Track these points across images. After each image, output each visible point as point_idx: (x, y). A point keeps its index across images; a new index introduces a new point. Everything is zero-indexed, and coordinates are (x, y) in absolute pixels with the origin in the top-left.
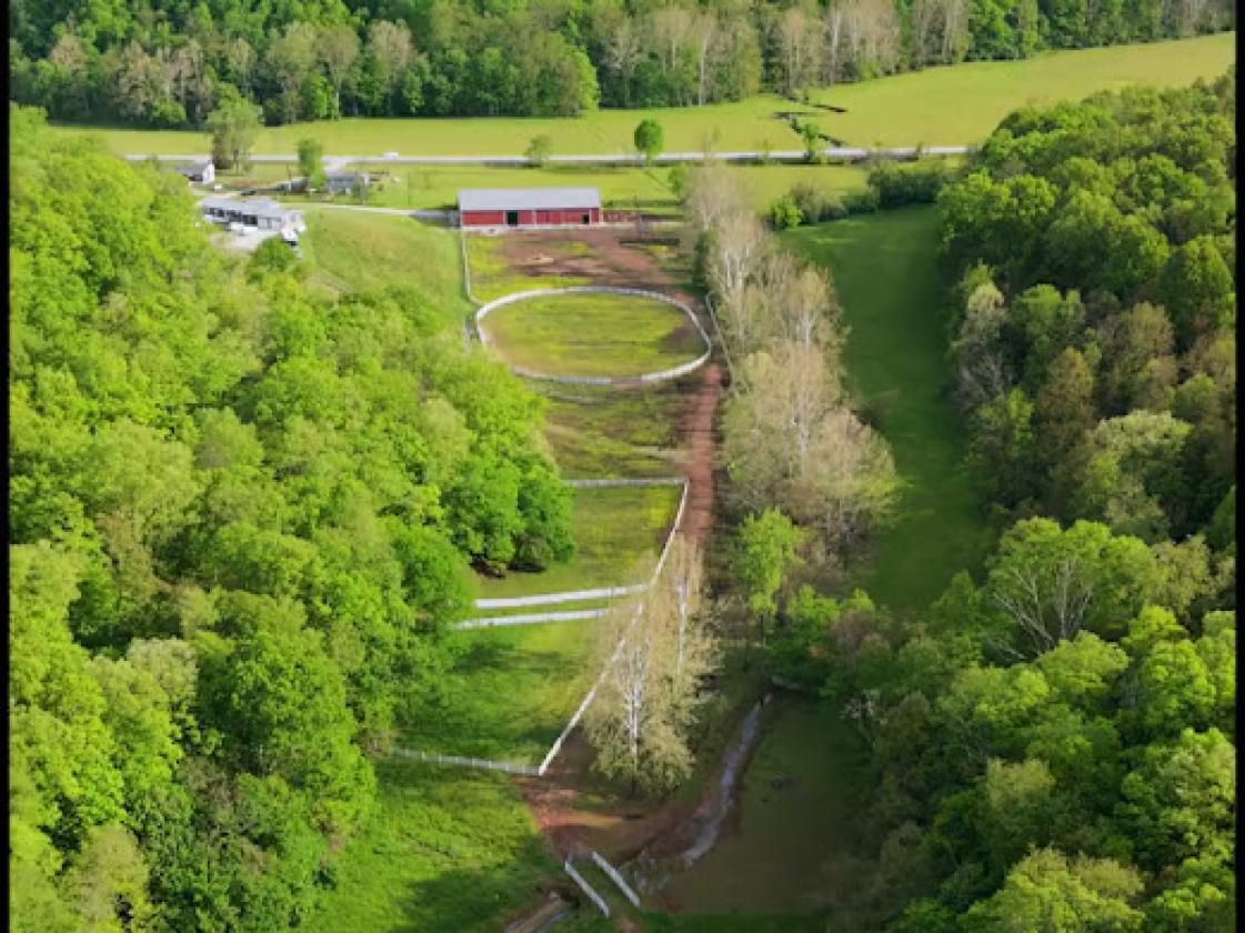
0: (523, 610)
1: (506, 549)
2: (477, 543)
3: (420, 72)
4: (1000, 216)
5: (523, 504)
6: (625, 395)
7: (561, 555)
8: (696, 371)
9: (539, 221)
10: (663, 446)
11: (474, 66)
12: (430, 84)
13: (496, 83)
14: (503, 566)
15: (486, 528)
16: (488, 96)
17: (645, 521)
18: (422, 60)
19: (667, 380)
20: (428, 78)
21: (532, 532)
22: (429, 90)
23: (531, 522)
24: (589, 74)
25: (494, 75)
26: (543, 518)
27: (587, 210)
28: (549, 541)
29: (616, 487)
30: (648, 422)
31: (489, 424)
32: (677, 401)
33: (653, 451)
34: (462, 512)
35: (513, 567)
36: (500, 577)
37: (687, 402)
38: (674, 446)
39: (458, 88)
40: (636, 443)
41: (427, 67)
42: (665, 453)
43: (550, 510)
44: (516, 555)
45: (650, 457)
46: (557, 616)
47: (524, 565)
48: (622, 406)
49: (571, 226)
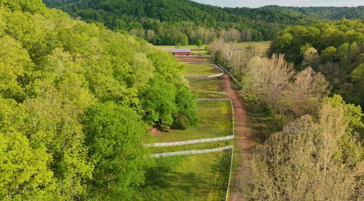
0: (177, 148)
1: (169, 119)
2: (156, 117)
3: (156, 38)
4: (305, 35)
5: (177, 101)
6: (204, 80)
7: (193, 123)
8: (221, 75)
9: (178, 55)
10: (218, 91)
11: (166, 37)
12: (158, 39)
13: (169, 39)
14: (168, 127)
15: (161, 110)
16: (168, 41)
17: (220, 111)
18: (156, 36)
19: (214, 77)
20: (157, 38)
21: (181, 113)
22: (157, 41)
23: (181, 108)
24: (187, 38)
25: (169, 38)
26: (185, 107)
27: (188, 53)
28: (188, 117)
29: (206, 101)
30: (212, 86)
31: (164, 70)
32: (218, 81)
33: (216, 92)
34: (149, 102)
35: (172, 127)
36: (167, 132)
37: (222, 82)
38: (222, 91)
39: (163, 40)
40: (209, 90)
41: (157, 37)
42: (220, 93)
43: (188, 104)
44: (174, 123)
45: (215, 94)
46: (193, 152)
47: (177, 126)
48: (203, 82)
49: (185, 56)
